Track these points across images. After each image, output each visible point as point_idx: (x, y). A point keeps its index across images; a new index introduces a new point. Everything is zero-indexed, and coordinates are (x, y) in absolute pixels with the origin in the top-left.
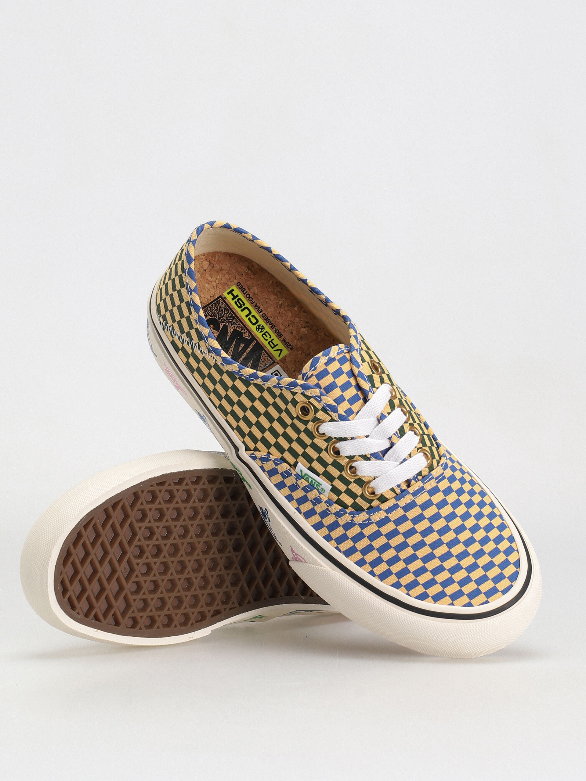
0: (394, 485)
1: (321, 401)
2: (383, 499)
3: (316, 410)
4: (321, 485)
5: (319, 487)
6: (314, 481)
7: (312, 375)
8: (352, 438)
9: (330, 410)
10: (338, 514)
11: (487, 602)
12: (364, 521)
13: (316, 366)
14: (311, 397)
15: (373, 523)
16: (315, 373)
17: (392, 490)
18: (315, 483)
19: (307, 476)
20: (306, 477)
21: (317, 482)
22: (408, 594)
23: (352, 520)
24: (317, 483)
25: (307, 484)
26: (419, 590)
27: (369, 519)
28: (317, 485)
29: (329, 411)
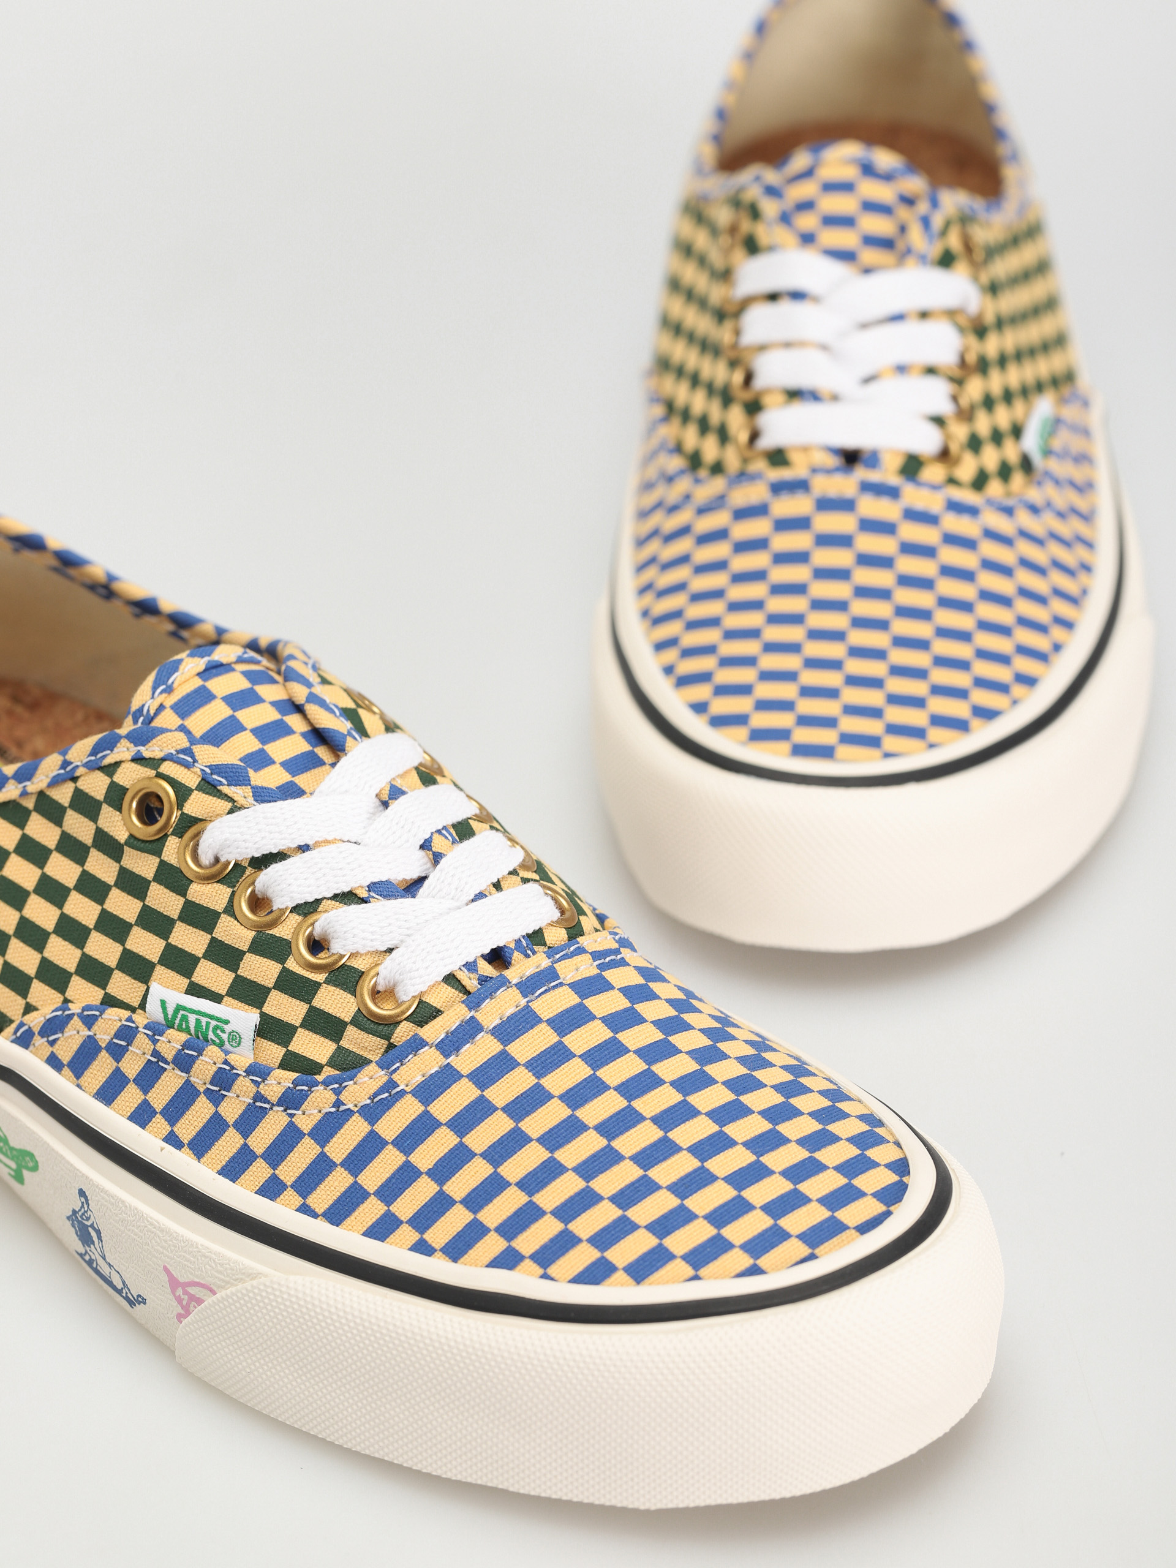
0: (453, 965)
1: (195, 761)
2: (425, 1013)
3: (183, 793)
4: (227, 1022)
5: (223, 1031)
6: (204, 1020)
7: (161, 708)
8: (304, 848)
9: (224, 781)
10: (291, 1101)
11: (812, 1257)
12: (376, 1095)
13: (170, 681)
14: (163, 760)
15: (403, 1093)
16: (170, 700)
17: (451, 979)
18: (208, 1024)
19: (182, 1012)
20: (179, 1016)
21: (212, 1017)
22: (545, 1276)
23: (338, 1103)
24: (213, 1023)
25: (184, 1037)
26: (582, 1256)
27: (391, 1084)
28: (216, 1028)
29: (221, 784)
